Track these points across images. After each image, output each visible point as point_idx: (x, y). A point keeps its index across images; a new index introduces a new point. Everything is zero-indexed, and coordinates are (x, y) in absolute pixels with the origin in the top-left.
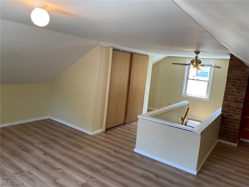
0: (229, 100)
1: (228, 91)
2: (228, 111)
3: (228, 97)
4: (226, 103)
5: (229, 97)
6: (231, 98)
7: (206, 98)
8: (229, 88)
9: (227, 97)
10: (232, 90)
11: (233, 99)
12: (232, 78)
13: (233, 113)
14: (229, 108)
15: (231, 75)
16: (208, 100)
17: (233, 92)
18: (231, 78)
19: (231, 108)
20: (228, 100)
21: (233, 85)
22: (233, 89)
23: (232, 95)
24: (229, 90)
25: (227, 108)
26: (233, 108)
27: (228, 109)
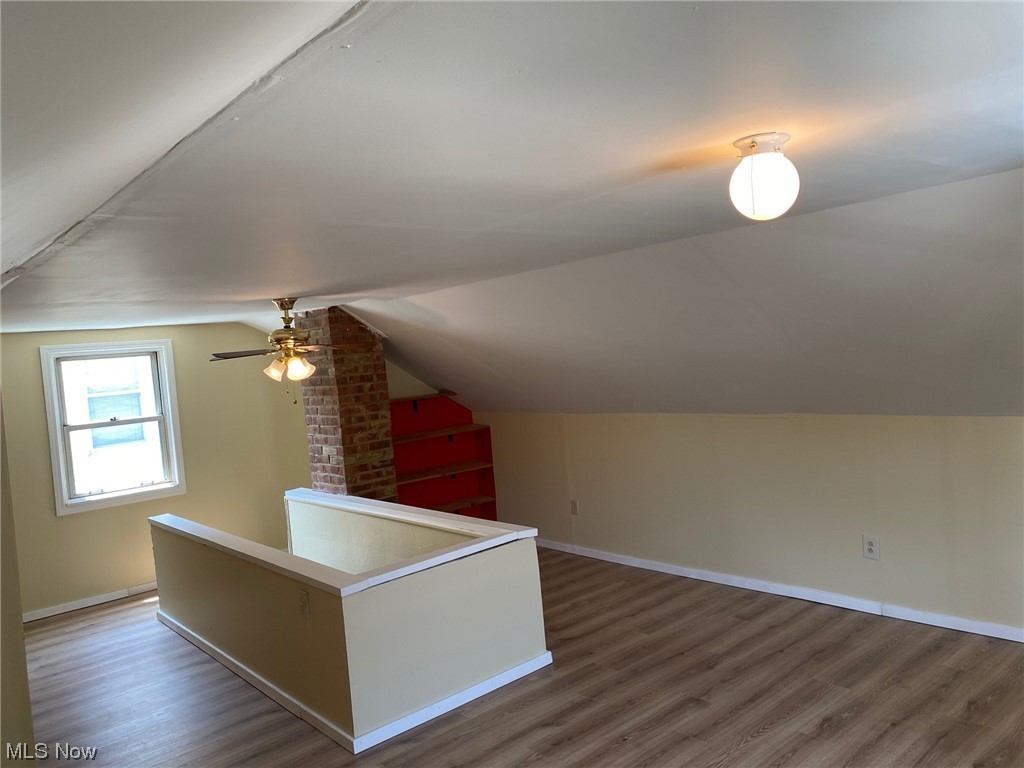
0: (359, 448)
1: (349, 421)
2: (363, 483)
3: (355, 440)
4: (352, 460)
5: (358, 436)
6: (362, 439)
7: (169, 485)
8: (350, 411)
9: (352, 441)
10: (358, 415)
11: (368, 442)
12: (351, 378)
13: (377, 484)
14: (364, 473)
15: (344, 368)
16: (183, 491)
17: (361, 419)
18: (346, 378)
19: (368, 472)
20: (356, 447)
21: (358, 399)
22: (359, 411)
23: (361, 429)
24: (350, 418)
25: (359, 475)
26: (374, 467)
27: (364, 478)
